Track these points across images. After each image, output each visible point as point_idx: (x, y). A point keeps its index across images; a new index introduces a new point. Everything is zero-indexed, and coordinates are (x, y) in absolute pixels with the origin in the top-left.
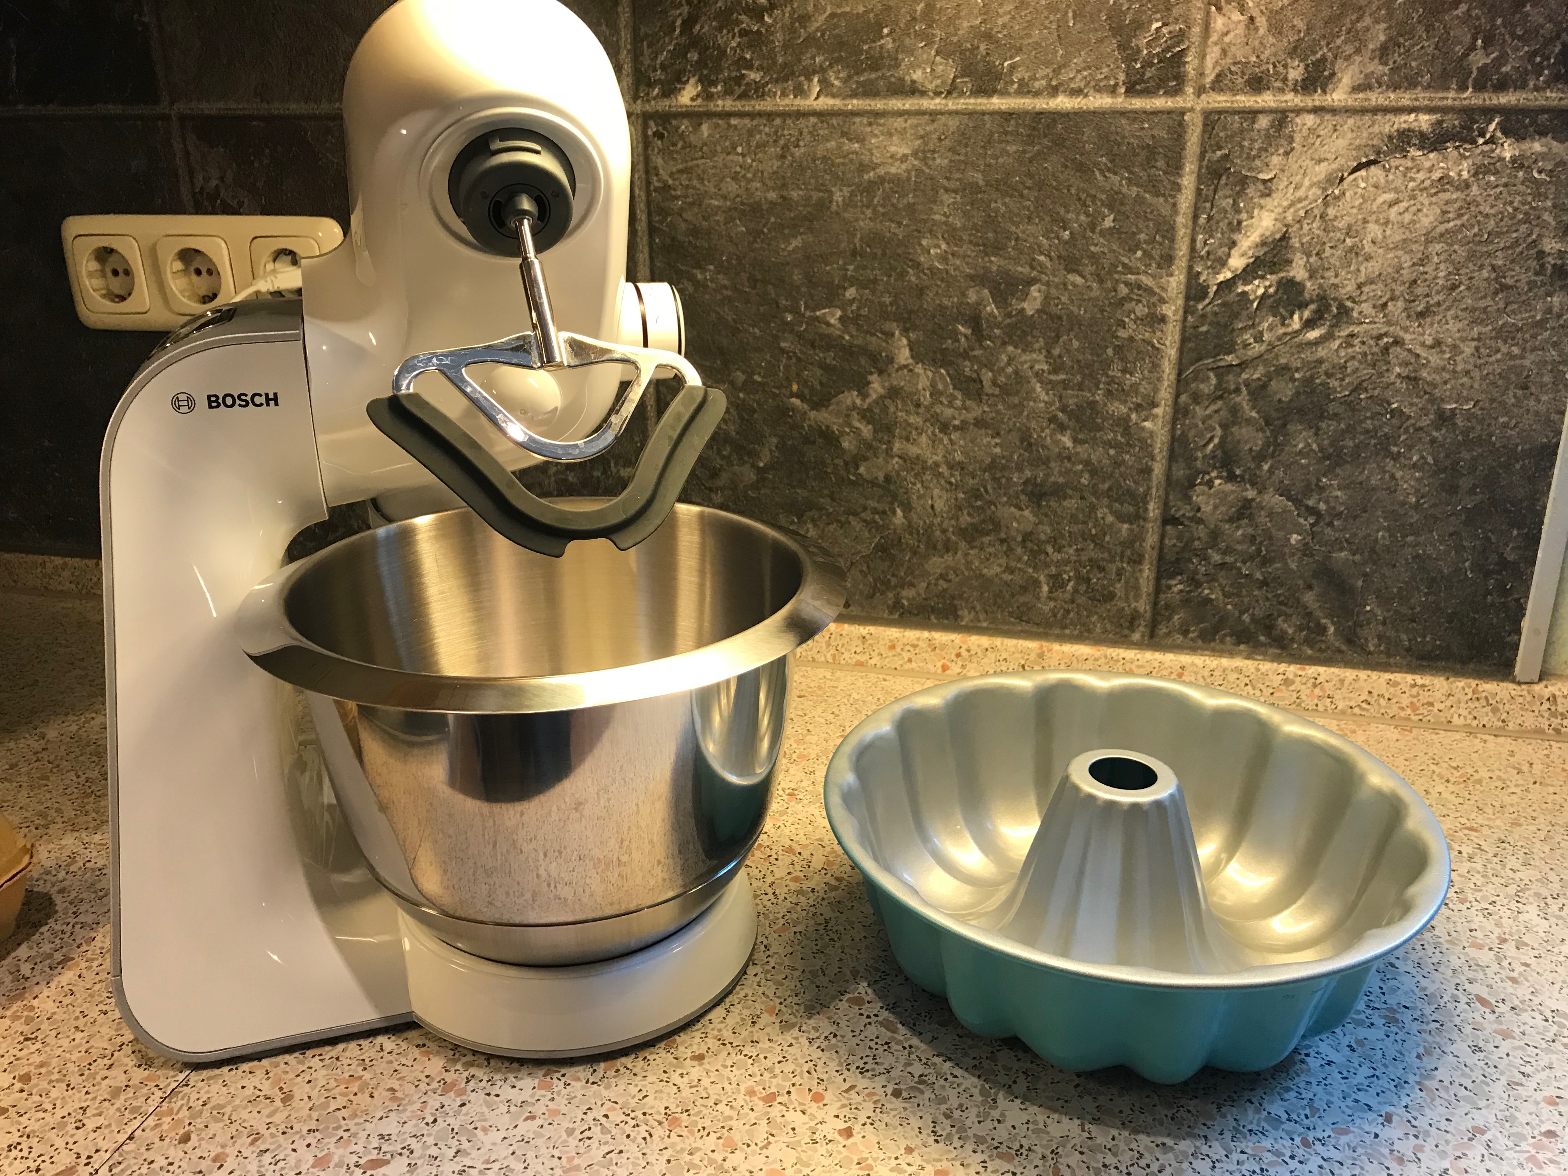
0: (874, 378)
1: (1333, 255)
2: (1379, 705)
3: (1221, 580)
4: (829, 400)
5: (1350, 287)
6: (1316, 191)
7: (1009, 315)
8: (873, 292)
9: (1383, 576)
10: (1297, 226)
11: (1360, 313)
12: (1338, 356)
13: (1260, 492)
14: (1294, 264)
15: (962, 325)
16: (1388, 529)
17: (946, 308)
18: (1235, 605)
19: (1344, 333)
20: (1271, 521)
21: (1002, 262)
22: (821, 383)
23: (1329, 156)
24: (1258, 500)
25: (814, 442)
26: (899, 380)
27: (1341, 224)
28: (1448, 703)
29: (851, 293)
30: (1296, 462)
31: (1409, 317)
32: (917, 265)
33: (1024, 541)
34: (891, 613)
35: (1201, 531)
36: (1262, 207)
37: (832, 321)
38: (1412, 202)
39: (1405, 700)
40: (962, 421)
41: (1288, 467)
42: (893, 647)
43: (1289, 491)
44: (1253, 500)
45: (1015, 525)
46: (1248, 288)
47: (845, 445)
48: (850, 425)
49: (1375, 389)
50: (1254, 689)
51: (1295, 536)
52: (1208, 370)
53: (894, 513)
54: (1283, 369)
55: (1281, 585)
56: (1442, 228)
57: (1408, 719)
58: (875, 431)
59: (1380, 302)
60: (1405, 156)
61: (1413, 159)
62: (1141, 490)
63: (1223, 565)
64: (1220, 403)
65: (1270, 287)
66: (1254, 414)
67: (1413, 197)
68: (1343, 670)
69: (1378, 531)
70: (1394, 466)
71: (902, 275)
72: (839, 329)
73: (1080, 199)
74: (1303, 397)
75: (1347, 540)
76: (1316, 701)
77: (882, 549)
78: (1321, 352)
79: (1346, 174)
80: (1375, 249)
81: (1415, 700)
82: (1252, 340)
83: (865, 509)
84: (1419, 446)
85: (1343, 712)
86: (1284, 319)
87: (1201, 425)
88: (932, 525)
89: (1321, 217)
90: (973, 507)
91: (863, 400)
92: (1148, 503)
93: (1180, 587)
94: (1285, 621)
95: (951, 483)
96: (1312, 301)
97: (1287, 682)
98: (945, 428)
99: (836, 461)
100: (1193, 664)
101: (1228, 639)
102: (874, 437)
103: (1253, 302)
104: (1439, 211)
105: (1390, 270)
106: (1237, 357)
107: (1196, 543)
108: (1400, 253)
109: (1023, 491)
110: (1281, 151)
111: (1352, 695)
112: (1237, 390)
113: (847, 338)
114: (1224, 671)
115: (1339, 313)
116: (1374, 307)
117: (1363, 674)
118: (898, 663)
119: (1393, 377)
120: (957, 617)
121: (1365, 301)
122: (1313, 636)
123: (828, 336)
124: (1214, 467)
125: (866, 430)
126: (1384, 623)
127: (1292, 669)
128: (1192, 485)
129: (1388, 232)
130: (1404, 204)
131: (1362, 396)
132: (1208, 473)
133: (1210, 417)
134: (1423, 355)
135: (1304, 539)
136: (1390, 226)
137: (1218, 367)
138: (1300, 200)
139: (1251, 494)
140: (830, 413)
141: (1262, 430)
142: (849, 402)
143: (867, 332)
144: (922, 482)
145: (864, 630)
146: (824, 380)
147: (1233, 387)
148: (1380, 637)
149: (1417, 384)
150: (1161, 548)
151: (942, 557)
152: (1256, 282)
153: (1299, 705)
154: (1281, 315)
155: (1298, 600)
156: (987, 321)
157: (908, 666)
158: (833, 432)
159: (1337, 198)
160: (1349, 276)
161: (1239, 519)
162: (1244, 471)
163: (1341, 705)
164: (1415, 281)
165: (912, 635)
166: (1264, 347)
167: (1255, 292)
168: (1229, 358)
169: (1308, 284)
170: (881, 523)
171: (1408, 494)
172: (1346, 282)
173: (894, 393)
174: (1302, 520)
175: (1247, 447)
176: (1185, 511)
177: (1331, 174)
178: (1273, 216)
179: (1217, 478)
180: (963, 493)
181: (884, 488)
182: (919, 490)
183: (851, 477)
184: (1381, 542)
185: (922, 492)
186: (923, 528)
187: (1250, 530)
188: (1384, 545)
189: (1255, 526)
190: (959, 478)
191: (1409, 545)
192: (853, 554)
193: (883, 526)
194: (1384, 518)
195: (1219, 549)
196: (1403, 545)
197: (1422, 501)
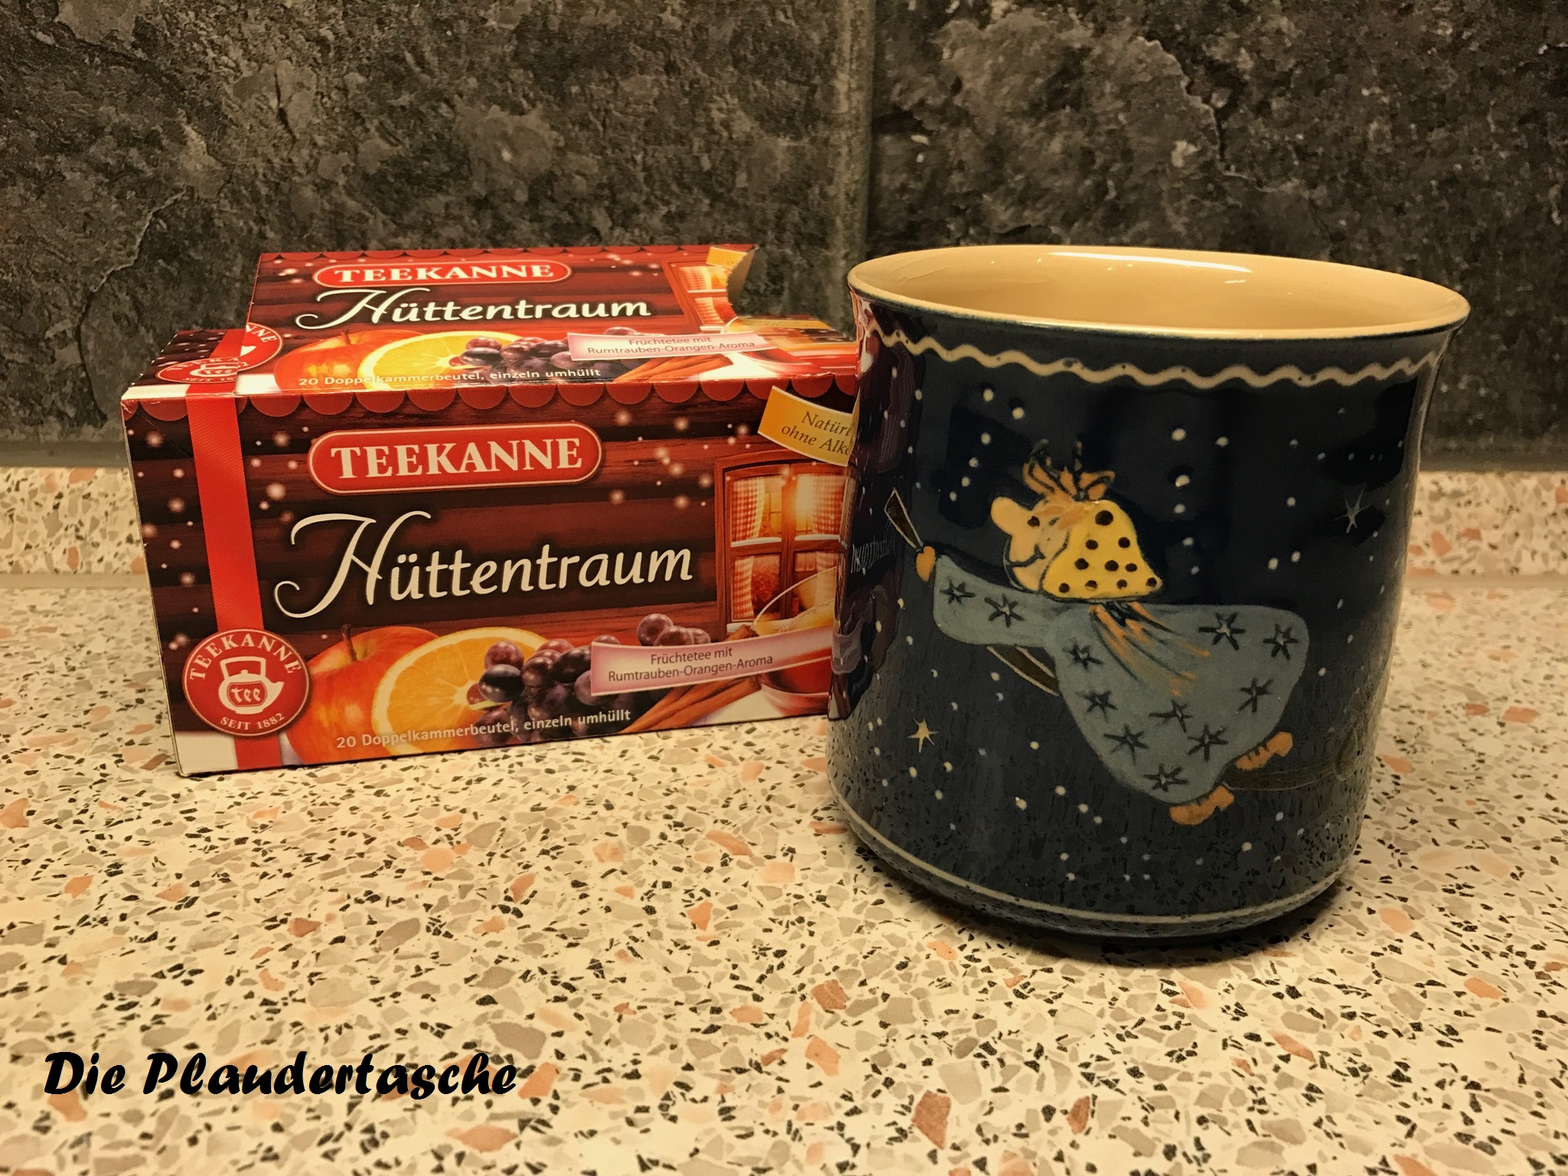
13: (1100, 31)
16: (1391, 114)
20: (1127, 108)
24: (1097, 51)
28: (1509, 529)
33: (533, 201)
35: (964, 146)
43: (1168, 21)
44: (1085, 51)
45: (507, 155)
51: (1181, 145)
53: (182, 141)
62: (816, 37)
69: (1369, 122)
75: (1298, 149)
77: (161, 247)
83: (96, 131)
88: (288, 169)
90: (391, 110)
92: (833, 73)
95: (321, 41)
107: (956, 178)
109: (516, 55)
128: (940, 19)
135: (1200, 153)
139: (1079, 34)
144: (244, 42)
150: (873, 199)
161: (1052, 108)
170: (149, 171)
174: (1197, 102)
176: (925, 91)
180: (360, 70)
181: (139, 66)
182: (237, 69)
183: (40, 36)
184: (1373, 149)
185: (247, 73)
186: (267, 182)
187: (1079, 136)
188: (1380, 156)
189: (1091, 125)
190: (342, 28)
191: (1433, 153)
192: (87, 270)
193: (154, 181)
194: (1384, 84)
195: (1010, 192)
196: (1422, 154)
197: (1466, 35)
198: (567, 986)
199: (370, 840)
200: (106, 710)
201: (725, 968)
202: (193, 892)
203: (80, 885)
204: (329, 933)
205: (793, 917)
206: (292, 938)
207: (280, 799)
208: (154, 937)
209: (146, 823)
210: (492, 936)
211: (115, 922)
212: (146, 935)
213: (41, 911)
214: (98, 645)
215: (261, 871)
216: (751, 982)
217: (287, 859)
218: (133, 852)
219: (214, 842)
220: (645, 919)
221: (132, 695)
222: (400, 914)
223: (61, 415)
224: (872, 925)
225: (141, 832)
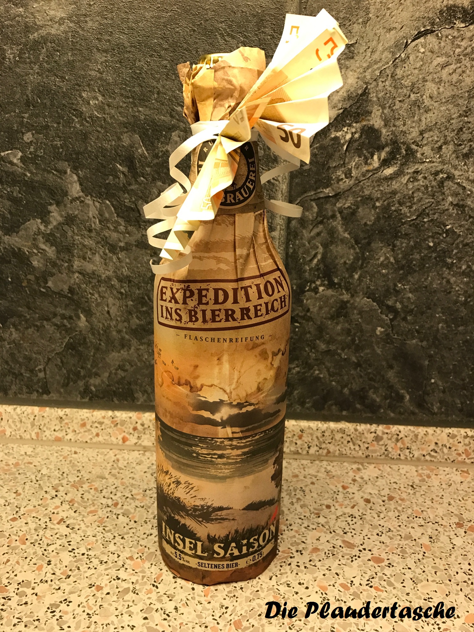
0: (53, 208)
1: (401, 107)
2: (443, 452)
3: (327, 363)
4: (18, 227)
5: (415, 133)
6: (387, 55)
7: (156, 156)
8: (47, 136)
9: (443, 357)
10: (374, 83)
11: (423, 154)
12: (407, 188)
13: (352, 296)
14: (373, 115)
15: (120, 165)
16: (446, 322)
17: (106, 150)
18: (338, 382)
19: (411, 171)
20: (361, 318)
21: (148, 112)
22: (10, 213)
23: (396, 25)
24: (352, 302)
25: (9, 262)
26: (74, 210)
29: (28, 137)
30: (379, 272)
31: (457, 157)
32: (80, 114)
34: (82, 397)
35: (310, 327)
36: (347, 68)
37: (15, 161)
38: (459, 65)
39: (461, 448)
40: (126, 243)
41: (372, 276)
42: (84, 425)
43: (374, 294)
44: (348, 302)
46: (339, 134)
47: (35, 263)
48: (37, 248)
49: (434, 214)
50: (354, 445)
51: (379, 329)
52: (311, 200)
53: (79, 318)
54: (367, 199)
55: (370, 365)
57: (464, 462)
58: (58, 252)
59: (437, 146)
60: (452, 27)
61: (458, 30)
63: (328, 352)
64: (321, 227)
65: (355, 133)
66: (346, 235)
67: (459, 61)
68: (416, 428)
69: (439, 324)
70: (449, 273)
71: (69, 122)
72: (22, 168)
74: (382, 221)
75: (416, 331)
76: (399, 452)
77: (71, 346)
78: (395, 185)
79: (409, 41)
80: (433, 103)
81: (468, 448)
82: (343, 176)
83: (55, 315)
84: (467, 258)
85: (418, 459)
86: (366, 159)
87: (307, 245)
88: (109, 327)
89: (392, 76)
90: (140, 312)
91: (46, 226)
93: (297, 369)
94: (374, 393)
95: (121, 293)
96: (387, 145)
97: (378, 439)
98: (113, 248)
99: (29, 277)
100: (309, 428)
101: (334, 407)
102: (58, 257)
103: (343, 145)
105: (443, 120)
106: (333, 190)
107: (308, 336)
108: (450, 106)
110: (361, 20)
111: (423, 446)
112: (333, 217)
113: (29, 175)
114: (332, 432)
115: (407, 154)
116: (432, 149)
117: (430, 430)
118: (87, 438)
119: (447, 205)
120: (134, 399)
121: (426, 144)
122: (394, 403)
123: (12, 173)
124: (319, 277)
125: (51, 251)
126: (444, 392)
127: (380, 429)
128: (303, 292)
129: (441, 90)
130: (453, 67)
131: (425, 220)
132: (314, 282)
133: (313, 238)
134: (468, 187)
135: (386, 330)
136: (443, 84)
137: (319, 198)
138: (376, 62)
139: (346, 297)
140: (20, 238)
141: (353, 247)
142: (35, 228)
143: (44, 170)
144: (99, 293)
145: (60, 412)
146: (13, 210)
147: (330, 214)
148: (441, 402)
149: (464, 210)
151: (119, 352)
152: (345, 129)
153: (387, 456)
154: (365, 156)
155: (383, 376)
156: (140, 161)
157: (96, 440)
158: (25, 253)
159: (403, 61)
160: (414, 125)
161: (338, 317)
162: (341, 280)
163: (416, 454)
164: (461, 129)
165: (99, 414)
166: (352, 182)
167: (344, 137)
168: (327, 191)
169: (384, 131)
170: (69, 326)
171: (460, 294)
172: (411, 129)
173: (70, 220)
174: (384, 316)
175: (342, 261)
177: (398, 41)
179: (320, 285)
180: (132, 301)
181: (69, 298)
182: (97, 299)
183: (42, 290)
184: (441, 332)
185: (99, 301)
186: (102, 330)
187: (346, 325)
188: (443, 334)
189: (350, 322)
190: (127, 289)
191: (460, 333)
192: (49, 352)
193: (70, 328)
194: (443, 313)
195: (324, 340)
196: (456, 333)
197: (469, 300)
198: (168, 615)
199: (119, 556)
200: (47, 498)
201: (211, 612)
202: (70, 573)
203: (40, 568)
204: (105, 591)
205: (232, 595)
206: (96, 592)
207: (95, 538)
208: (59, 589)
209: (57, 546)
210: (149, 595)
211: (49, 582)
212: (57, 588)
213: (30, 576)
214: (44, 471)
215: (88, 566)
216: (217, 618)
217: (96, 562)
218: (54, 557)
219: (76, 554)
220: (191, 592)
221: (54, 493)
222: (125, 585)
223: (38, 391)
224: (254, 599)
225: (56, 549)
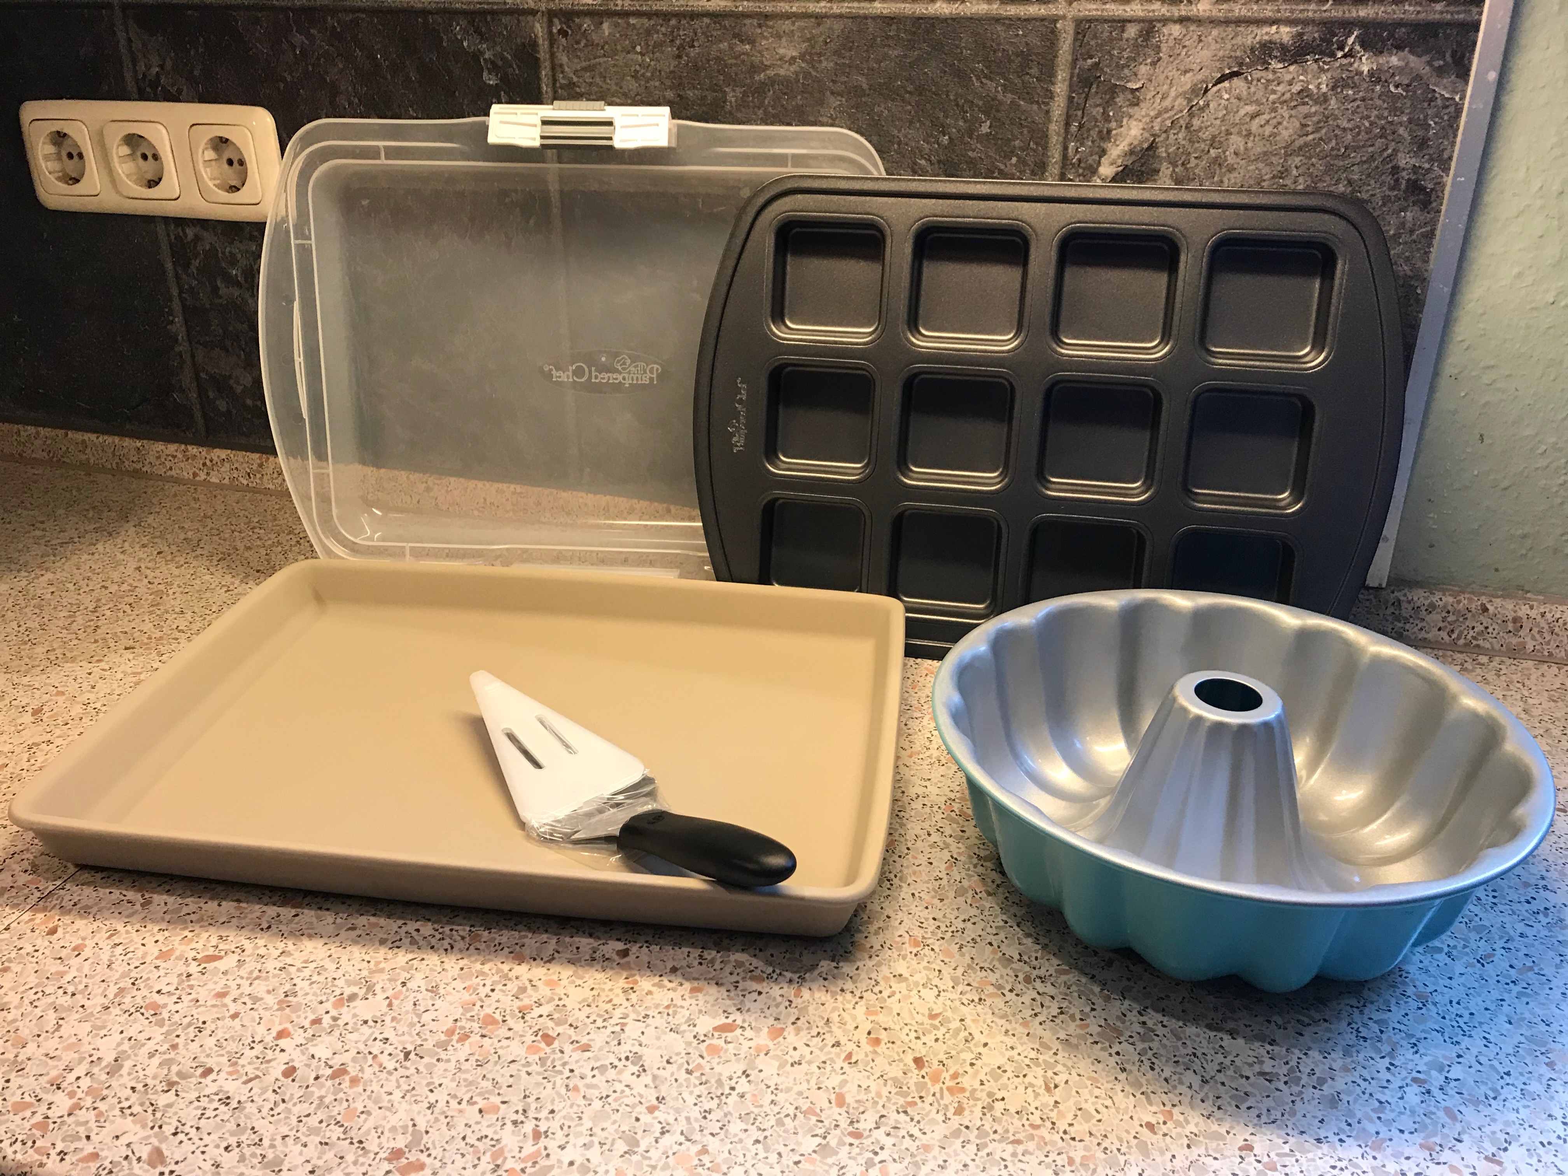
27: (1206, 135)
56: (1301, 141)
73: (957, 105)
104: (1298, 125)
178: (1141, 125)
